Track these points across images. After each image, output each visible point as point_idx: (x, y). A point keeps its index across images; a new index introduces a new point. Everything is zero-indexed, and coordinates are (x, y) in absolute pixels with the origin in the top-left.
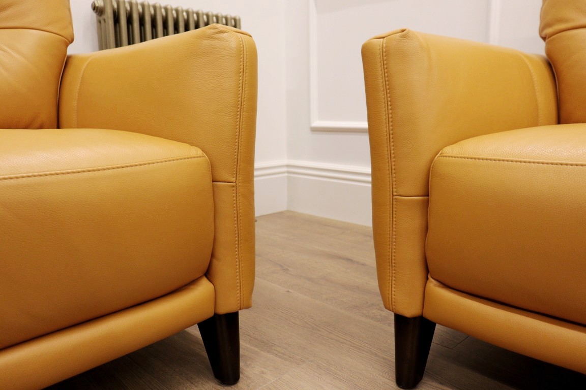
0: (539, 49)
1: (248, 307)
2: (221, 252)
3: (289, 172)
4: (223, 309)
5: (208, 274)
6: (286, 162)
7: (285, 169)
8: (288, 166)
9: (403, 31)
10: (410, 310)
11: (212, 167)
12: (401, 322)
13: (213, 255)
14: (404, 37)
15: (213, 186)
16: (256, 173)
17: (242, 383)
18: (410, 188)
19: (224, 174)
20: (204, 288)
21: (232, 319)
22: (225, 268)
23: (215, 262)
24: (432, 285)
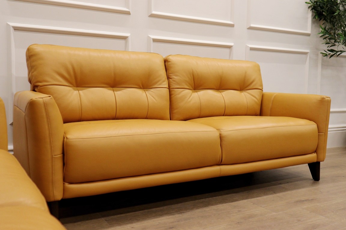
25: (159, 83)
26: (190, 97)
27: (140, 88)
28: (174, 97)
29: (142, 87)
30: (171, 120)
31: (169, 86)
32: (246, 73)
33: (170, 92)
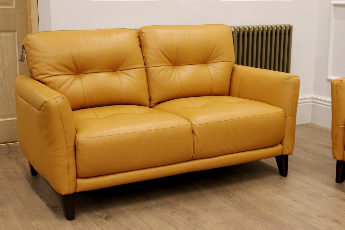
1: (291, 154)
2: (286, 137)
3: (313, 102)
4: (285, 153)
5: (281, 143)
6: (312, 96)
7: (311, 100)
8: (313, 98)
9: (342, 81)
10: (340, 158)
11: (285, 114)
13: (283, 138)
14: (342, 82)
15: (285, 119)
17: (288, 176)
18: (341, 124)
19: (288, 116)
20: (280, 147)
21: (286, 157)
22: (286, 142)
23: (284, 140)
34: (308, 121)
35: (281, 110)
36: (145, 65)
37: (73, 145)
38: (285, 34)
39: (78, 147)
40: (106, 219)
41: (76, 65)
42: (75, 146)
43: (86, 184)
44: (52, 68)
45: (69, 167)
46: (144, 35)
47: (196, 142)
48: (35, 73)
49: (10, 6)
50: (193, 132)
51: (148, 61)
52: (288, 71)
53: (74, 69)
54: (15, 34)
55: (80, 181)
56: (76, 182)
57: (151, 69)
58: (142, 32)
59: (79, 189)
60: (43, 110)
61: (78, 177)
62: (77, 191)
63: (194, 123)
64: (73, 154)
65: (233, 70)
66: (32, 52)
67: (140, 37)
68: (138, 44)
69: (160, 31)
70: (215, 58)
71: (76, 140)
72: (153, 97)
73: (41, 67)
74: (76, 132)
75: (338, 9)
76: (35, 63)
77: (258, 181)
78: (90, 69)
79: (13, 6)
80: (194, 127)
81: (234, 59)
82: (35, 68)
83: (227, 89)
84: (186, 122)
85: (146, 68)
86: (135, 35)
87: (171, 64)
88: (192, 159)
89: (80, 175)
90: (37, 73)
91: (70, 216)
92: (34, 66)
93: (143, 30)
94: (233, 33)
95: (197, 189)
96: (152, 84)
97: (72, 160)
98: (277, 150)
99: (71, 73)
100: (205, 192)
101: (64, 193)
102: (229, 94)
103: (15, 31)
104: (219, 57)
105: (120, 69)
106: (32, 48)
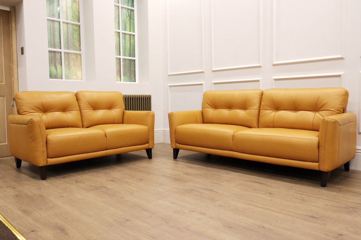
0: (201, 109)
1: (153, 148)
3: (163, 132)
4: (150, 148)
5: (148, 143)
6: (163, 129)
7: (163, 131)
8: (163, 130)
10: (174, 147)
11: (149, 129)
12: (174, 149)
13: (149, 140)
14: (173, 113)
16: (155, 132)
17: (152, 159)
18: (173, 131)
19: (150, 130)
21: (151, 149)
22: (150, 142)
24: (177, 144)
25: (252, 106)
26: (269, 114)
27: (242, 109)
28: (261, 114)
29: (243, 108)
30: (258, 128)
31: (260, 107)
32: (319, 97)
33: (259, 111)
34: (162, 141)
35: (147, 127)
36: (80, 108)
37: (45, 141)
38: (148, 99)
39: (48, 142)
40: (63, 178)
41: (44, 108)
42: (46, 142)
43: (52, 161)
44: (31, 109)
45: (43, 152)
46: (79, 95)
47: (107, 141)
48: (21, 111)
49: (1, 83)
50: (106, 136)
51: (81, 107)
52: (150, 110)
53: (43, 109)
54: (4, 98)
55: (49, 160)
56: (47, 160)
57: (83, 111)
58: (78, 94)
59: (49, 164)
60: (30, 124)
61: (48, 158)
62: (47, 165)
63: (106, 132)
64: (45, 145)
65: (124, 113)
66: (19, 101)
67: (77, 95)
68: (76, 99)
69: (86, 94)
70: (115, 106)
71: (47, 139)
72: (84, 124)
73: (25, 108)
74: (47, 135)
75: (171, 88)
76: (21, 107)
77: (138, 161)
78: (51, 110)
79: (3, 83)
80: (106, 133)
81: (124, 107)
82: (21, 109)
83: (122, 121)
84: (102, 131)
85: (80, 110)
86: (74, 95)
87: (93, 109)
88: (106, 149)
89: (49, 156)
90: (23, 111)
91: (44, 178)
92: (21, 108)
93: (78, 93)
94: (123, 98)
95: (109, 166)
96: (84, 118)
97: (45, 149)
98: (146, 146)
99: (41, 111)
100: (113, 166)
101: (41, 165)
102: (123, 123)
103: (4, 96)
104: (117, 106)
105: (67, 110)
106: (19, 99)
